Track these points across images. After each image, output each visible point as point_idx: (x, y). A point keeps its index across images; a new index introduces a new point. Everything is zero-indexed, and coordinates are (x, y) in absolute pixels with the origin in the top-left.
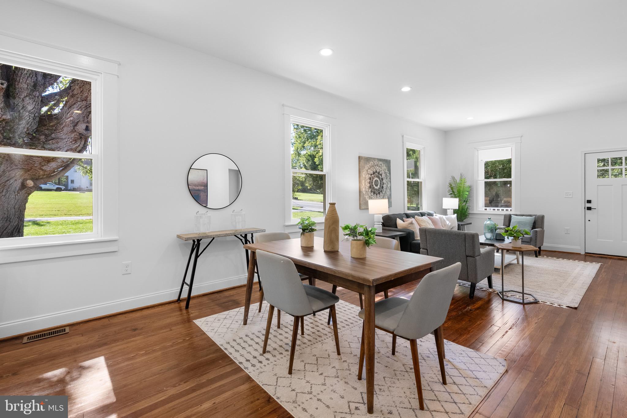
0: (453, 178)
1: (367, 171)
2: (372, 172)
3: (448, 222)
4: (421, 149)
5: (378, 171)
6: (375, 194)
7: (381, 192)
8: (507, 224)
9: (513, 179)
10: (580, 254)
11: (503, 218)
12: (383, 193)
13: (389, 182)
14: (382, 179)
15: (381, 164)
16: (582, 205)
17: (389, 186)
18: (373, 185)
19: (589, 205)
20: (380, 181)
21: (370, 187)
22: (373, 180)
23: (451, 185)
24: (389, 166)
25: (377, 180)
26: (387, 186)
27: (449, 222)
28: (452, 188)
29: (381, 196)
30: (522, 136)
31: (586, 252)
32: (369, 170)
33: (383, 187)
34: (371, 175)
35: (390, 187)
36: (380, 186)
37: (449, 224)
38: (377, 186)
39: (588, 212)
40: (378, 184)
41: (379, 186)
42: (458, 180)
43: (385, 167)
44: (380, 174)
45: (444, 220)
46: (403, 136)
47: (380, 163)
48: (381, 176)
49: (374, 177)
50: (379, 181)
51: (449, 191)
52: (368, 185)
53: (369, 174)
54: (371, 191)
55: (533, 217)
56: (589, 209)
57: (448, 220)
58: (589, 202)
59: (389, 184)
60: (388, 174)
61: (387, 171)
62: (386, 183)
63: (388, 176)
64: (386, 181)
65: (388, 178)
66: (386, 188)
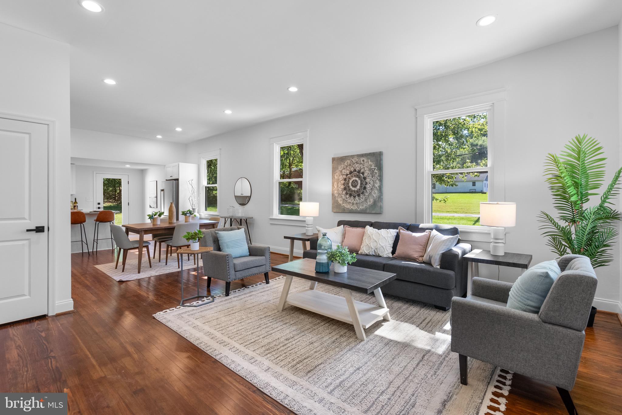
1: (341, 171)
2: (348, 172)
5: (357, 169)
6: (352, 197)
7: (363, 193)
12: (365, 195)
13: (377, 181)
14: (365, 178)
15: (363, 161)
17: (377, 185)
18: (349, 187)
20: (361, 181)
21: (345, 189)
22: (349, 181)
24: (379, 160)
25: (356, 181)
26: (374, 186)
29: (362, 198)
32: (344, 171)
33: (365, 188)
34: (347, 175)
36: (361, 187)
38: (355, 186)
40: (357, 185)
41: (358, 187)
43: (370, 163)
44: (361, 172)
47: (362, 159)
48: (363, 175)
49: (351, 178)
50: (359, 182)
52: (342, 187)
53: (343, 175)
54: (347, 194)
59: (378, 183)
60: (376, 171)
61: (373, 167)
62: (372, 182)
63: (377, 173)
64: (371, 179)
65: (375, 175)
66: (372, 189)
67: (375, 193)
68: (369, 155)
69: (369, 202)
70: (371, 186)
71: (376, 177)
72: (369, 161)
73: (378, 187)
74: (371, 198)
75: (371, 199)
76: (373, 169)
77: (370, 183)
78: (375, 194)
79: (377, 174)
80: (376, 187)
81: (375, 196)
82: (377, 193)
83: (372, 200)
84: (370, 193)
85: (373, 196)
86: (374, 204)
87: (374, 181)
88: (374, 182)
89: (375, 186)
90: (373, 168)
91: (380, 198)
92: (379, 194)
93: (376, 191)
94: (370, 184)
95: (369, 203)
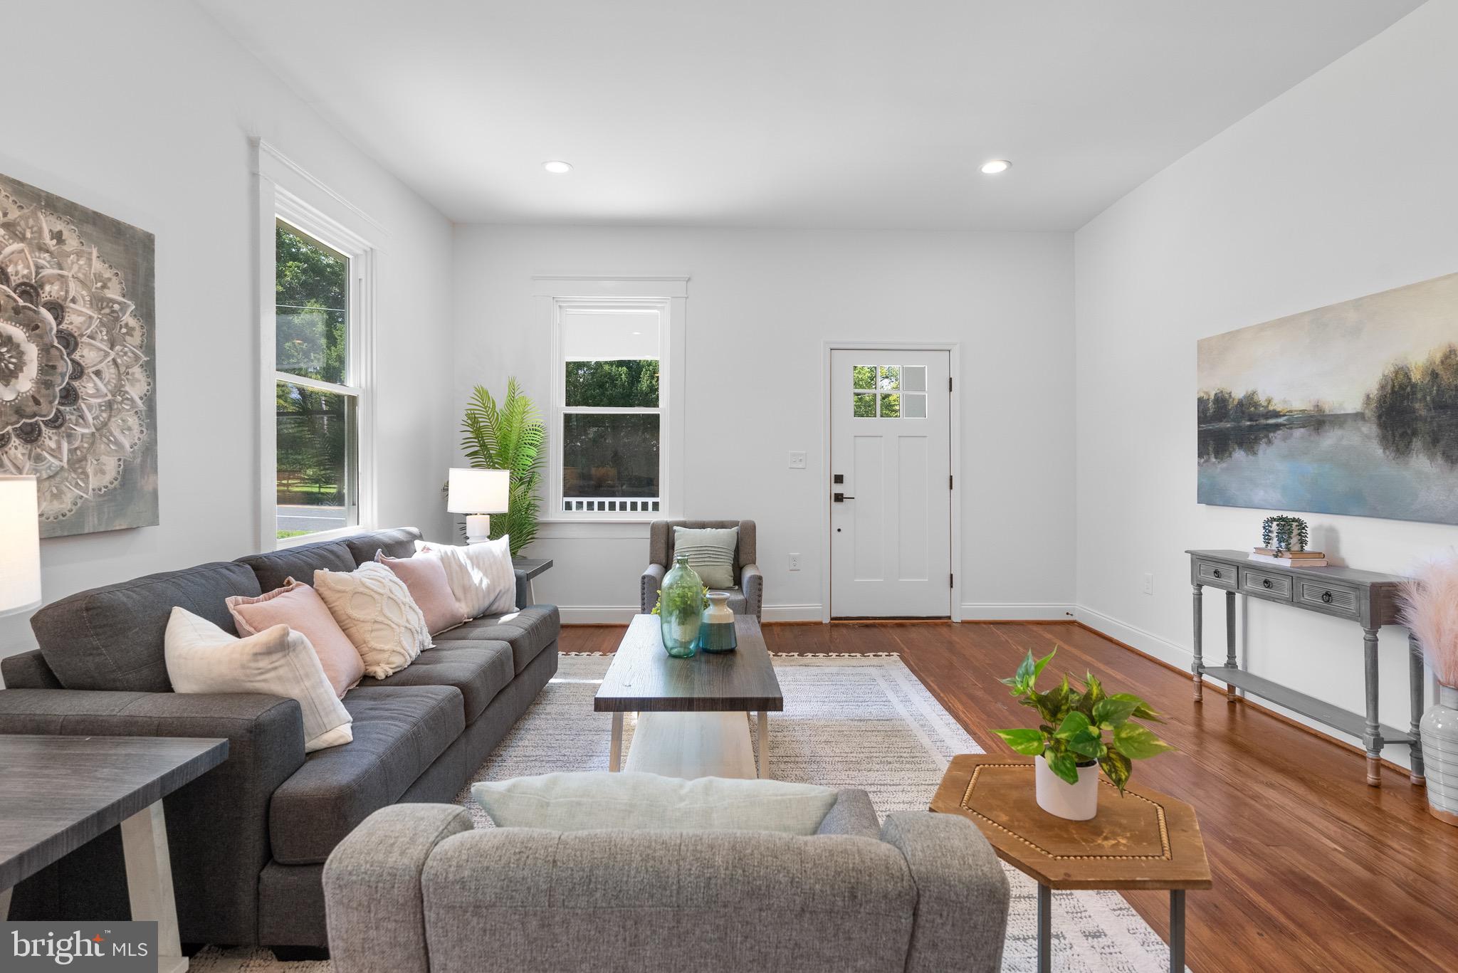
0: (482, 394)
3: (477, 577)
4: (356, 256)
5: (17, 271)
7: (53, 427)
8: (662, 556)
9: (664, 409)
10: (820, 624)
11: (647, 533)
12: (71, 436)
13: (137, 371)
14: (67, 338)
15: (56, 235)
16: (825, 488)
17: (136, 391)
19: (838, 489)
20: (45, 349)
23: (473, 420)
24: (142, 273)
25: (8, 340)
26: (118, 390)
27: (481, 574)
28: (478, 433)
29: (57, 453)
30: (689, 279)
31: (833, 615)
33: (69, 395)
35: (150, 400)
36: (45, 383)
37: (481, 580)
39: (837, 506)
40: (20, 367)
41: (26, 384)
42: (501, 405)
43: (97, 265)
44: (43, 296)
45: (462, 568)
46: (253, 144)
47: (46, 221)
48: (57, 317)
51: (466, 442)
55: (735, 529)
56: (839, 498)
57: (479, 567)
58: (839, 479)
59: (139, 381)
60: (127, 318)
61: (114, 293)
62: (109, 373)
63: (133, 329)
64: (107, 354)
65: (128, 338)
66: (110, 405)
67: (130, 429)
68: (94, 224)
69: (95, 474)
70: (104, 390)
71: (130, 350)
72: (90, 254)
73: (139, 402)
74: (109, 454)
75: (104, 459)
76: (116, 307)
77: (98, 373)
78: (127, 431)
79: (137, 334)
80: (132, 400)
81: (127, 446)
82: (136, 428)
83: (111, 465)
84: (102, 427)
85: (117, 443)
86: (123, 485)
87: (123, 369)
88: (122, 374)
89: (127, 392)
90: (114, 301)
91: (149, 450)
92: (144, 437)
93: (133, 421)
94: (101, 379)
95: (93, 482)
